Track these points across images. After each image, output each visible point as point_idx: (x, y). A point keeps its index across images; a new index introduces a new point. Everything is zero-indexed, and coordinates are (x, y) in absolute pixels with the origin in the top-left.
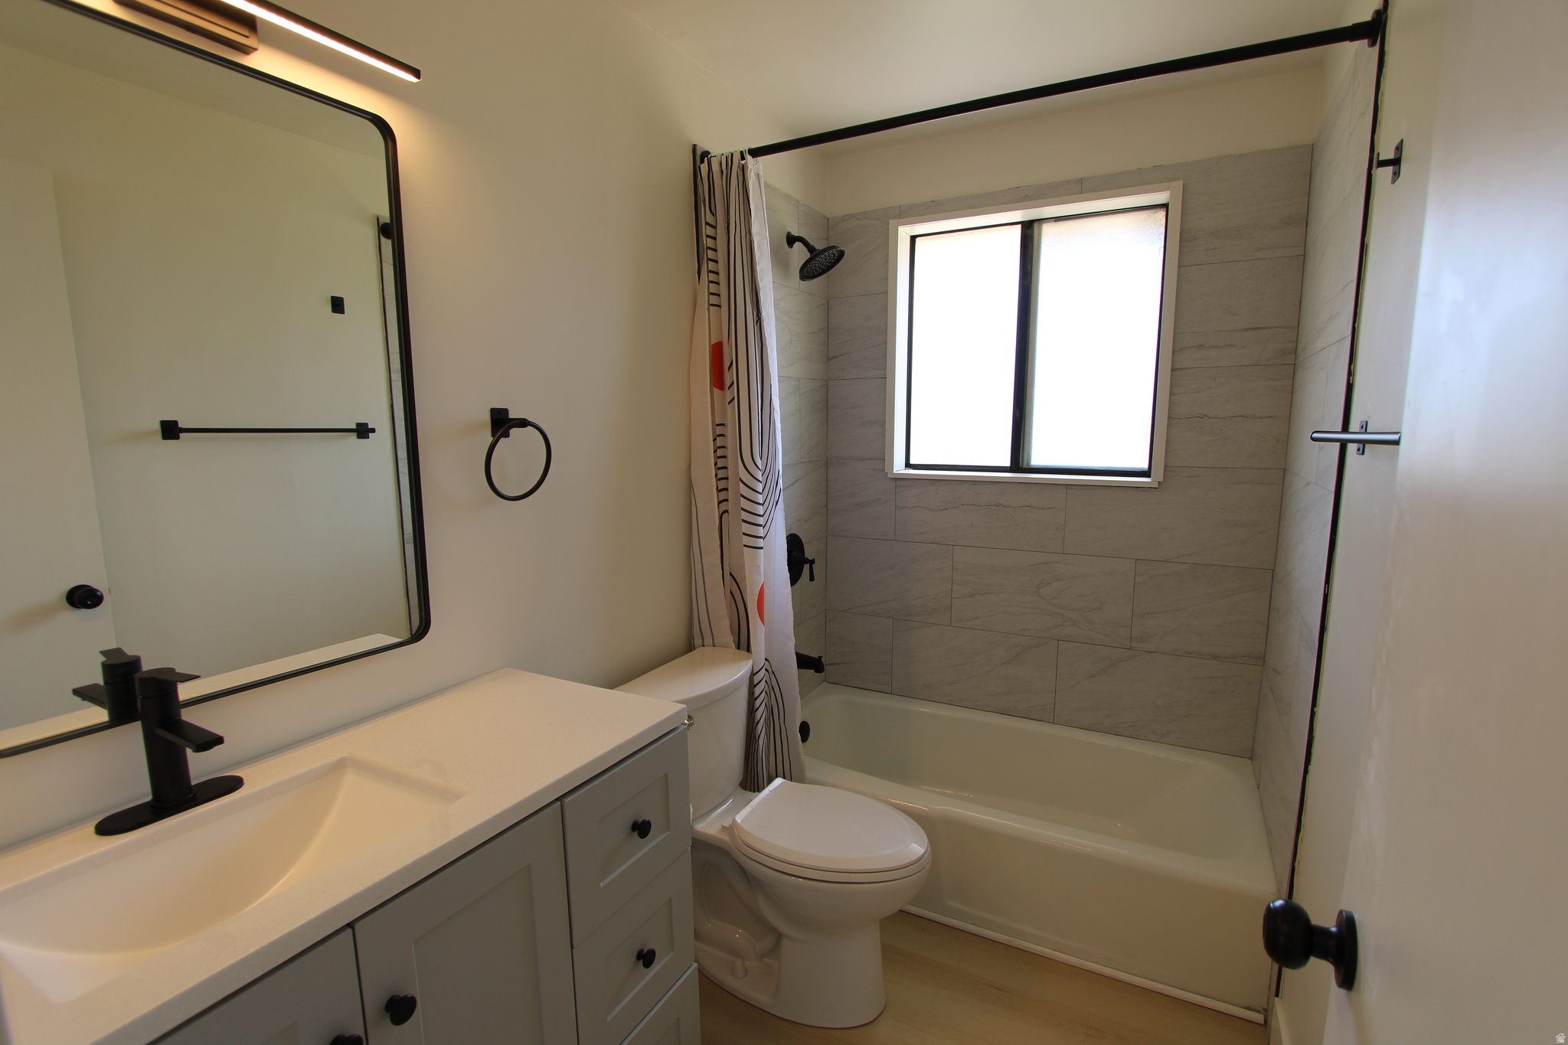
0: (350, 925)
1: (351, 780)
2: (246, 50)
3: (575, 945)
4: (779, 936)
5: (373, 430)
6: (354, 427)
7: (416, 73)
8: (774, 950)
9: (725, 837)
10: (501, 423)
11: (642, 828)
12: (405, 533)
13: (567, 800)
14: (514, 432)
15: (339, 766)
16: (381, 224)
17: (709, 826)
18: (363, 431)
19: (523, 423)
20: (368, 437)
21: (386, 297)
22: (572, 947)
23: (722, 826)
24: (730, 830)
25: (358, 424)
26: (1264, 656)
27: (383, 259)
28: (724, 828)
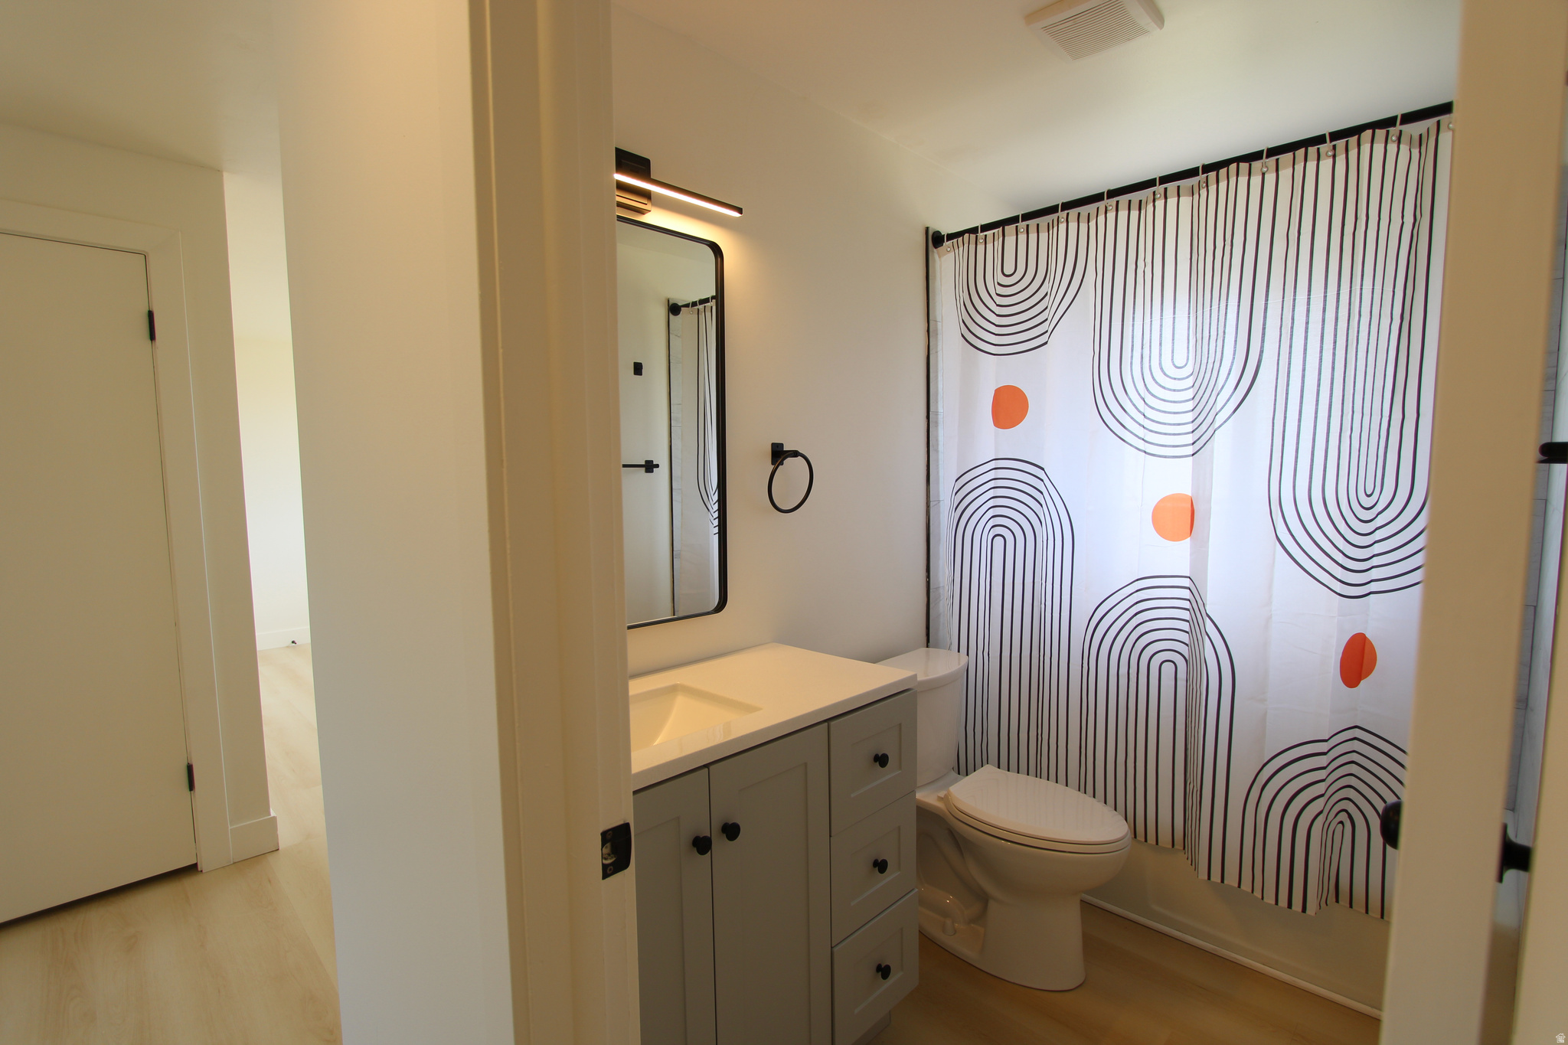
0: (707, 766)
1: (681, 701)
2: (641, 212)
3: (832, 835)
4: (984, 899)
5: (657, 466)
6: (644, 463)
7: (740, 211)
8: (981, 917)
9: (940, 805)
10: (779, 454)
11: (881, 760)
13: (833, 723)
14: (789, 461)
15: (674, 689)
16: (670, 304)
17: (927, 796)
18: (650, 467)
19: (795, 454)
20: (652, 472)
21: (671, 361)
22: (830, 836)
23: (938, 797)
24: (945, 799)
25: (646, 461)
27: (671, 332)
28: (940, 799)
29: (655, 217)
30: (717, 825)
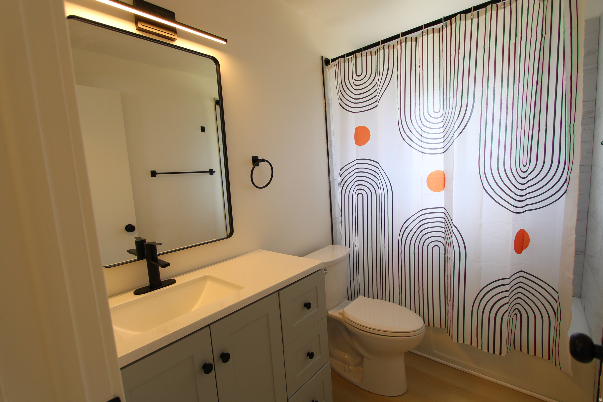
0: (209, 325)
1: (209, 283)
2: (173, 40)
3: (284, 346)
4: (362, 357)
5: (215, 172)
6: (209, 171)
7: (226, 41)
8: (360, 364)
9: (340, 316)
10: (256, 161)
11: (308, 306)
12: (225, 207)
13: (281, 292)
14: (260, 164)
15: (205, 278)
16: (216, 100)
17: (334, 313)
18: (211, 172)
19: (263, 160)
20: (213, 174)
21: (218, 126)
22: (283, 347)
23: (339, 313)
24: (342, 314)
25: (210, 170)
26: (585, 251)
27: (217, 112)
28: (340, 314)
29: (179, 42)
30: (217, 354)
